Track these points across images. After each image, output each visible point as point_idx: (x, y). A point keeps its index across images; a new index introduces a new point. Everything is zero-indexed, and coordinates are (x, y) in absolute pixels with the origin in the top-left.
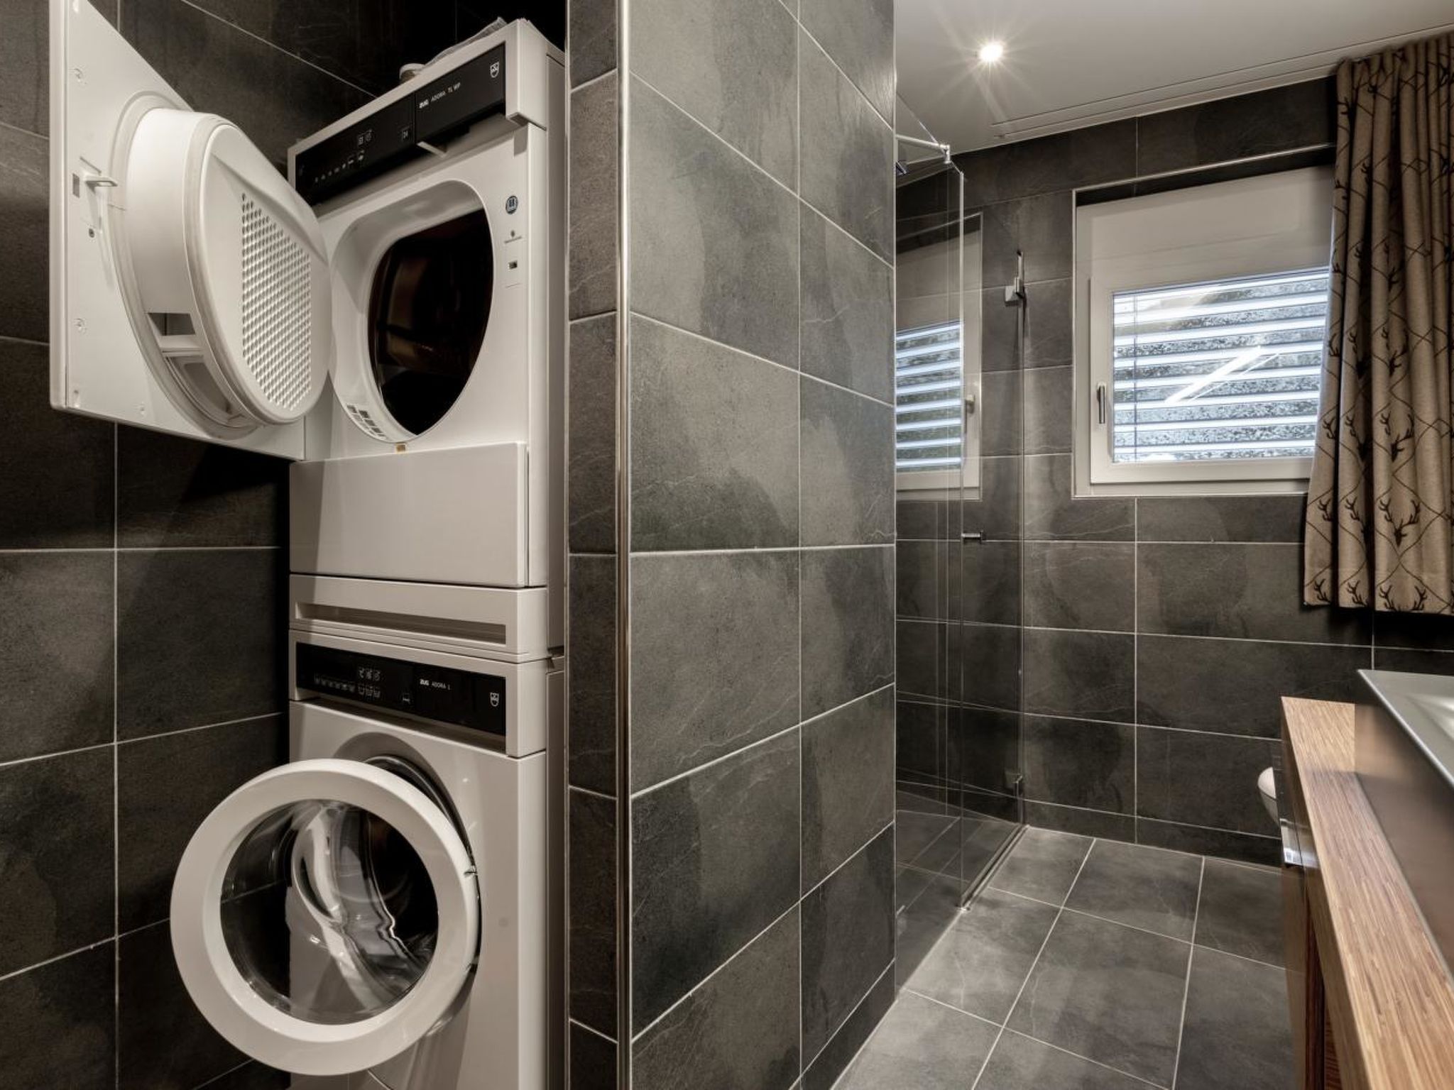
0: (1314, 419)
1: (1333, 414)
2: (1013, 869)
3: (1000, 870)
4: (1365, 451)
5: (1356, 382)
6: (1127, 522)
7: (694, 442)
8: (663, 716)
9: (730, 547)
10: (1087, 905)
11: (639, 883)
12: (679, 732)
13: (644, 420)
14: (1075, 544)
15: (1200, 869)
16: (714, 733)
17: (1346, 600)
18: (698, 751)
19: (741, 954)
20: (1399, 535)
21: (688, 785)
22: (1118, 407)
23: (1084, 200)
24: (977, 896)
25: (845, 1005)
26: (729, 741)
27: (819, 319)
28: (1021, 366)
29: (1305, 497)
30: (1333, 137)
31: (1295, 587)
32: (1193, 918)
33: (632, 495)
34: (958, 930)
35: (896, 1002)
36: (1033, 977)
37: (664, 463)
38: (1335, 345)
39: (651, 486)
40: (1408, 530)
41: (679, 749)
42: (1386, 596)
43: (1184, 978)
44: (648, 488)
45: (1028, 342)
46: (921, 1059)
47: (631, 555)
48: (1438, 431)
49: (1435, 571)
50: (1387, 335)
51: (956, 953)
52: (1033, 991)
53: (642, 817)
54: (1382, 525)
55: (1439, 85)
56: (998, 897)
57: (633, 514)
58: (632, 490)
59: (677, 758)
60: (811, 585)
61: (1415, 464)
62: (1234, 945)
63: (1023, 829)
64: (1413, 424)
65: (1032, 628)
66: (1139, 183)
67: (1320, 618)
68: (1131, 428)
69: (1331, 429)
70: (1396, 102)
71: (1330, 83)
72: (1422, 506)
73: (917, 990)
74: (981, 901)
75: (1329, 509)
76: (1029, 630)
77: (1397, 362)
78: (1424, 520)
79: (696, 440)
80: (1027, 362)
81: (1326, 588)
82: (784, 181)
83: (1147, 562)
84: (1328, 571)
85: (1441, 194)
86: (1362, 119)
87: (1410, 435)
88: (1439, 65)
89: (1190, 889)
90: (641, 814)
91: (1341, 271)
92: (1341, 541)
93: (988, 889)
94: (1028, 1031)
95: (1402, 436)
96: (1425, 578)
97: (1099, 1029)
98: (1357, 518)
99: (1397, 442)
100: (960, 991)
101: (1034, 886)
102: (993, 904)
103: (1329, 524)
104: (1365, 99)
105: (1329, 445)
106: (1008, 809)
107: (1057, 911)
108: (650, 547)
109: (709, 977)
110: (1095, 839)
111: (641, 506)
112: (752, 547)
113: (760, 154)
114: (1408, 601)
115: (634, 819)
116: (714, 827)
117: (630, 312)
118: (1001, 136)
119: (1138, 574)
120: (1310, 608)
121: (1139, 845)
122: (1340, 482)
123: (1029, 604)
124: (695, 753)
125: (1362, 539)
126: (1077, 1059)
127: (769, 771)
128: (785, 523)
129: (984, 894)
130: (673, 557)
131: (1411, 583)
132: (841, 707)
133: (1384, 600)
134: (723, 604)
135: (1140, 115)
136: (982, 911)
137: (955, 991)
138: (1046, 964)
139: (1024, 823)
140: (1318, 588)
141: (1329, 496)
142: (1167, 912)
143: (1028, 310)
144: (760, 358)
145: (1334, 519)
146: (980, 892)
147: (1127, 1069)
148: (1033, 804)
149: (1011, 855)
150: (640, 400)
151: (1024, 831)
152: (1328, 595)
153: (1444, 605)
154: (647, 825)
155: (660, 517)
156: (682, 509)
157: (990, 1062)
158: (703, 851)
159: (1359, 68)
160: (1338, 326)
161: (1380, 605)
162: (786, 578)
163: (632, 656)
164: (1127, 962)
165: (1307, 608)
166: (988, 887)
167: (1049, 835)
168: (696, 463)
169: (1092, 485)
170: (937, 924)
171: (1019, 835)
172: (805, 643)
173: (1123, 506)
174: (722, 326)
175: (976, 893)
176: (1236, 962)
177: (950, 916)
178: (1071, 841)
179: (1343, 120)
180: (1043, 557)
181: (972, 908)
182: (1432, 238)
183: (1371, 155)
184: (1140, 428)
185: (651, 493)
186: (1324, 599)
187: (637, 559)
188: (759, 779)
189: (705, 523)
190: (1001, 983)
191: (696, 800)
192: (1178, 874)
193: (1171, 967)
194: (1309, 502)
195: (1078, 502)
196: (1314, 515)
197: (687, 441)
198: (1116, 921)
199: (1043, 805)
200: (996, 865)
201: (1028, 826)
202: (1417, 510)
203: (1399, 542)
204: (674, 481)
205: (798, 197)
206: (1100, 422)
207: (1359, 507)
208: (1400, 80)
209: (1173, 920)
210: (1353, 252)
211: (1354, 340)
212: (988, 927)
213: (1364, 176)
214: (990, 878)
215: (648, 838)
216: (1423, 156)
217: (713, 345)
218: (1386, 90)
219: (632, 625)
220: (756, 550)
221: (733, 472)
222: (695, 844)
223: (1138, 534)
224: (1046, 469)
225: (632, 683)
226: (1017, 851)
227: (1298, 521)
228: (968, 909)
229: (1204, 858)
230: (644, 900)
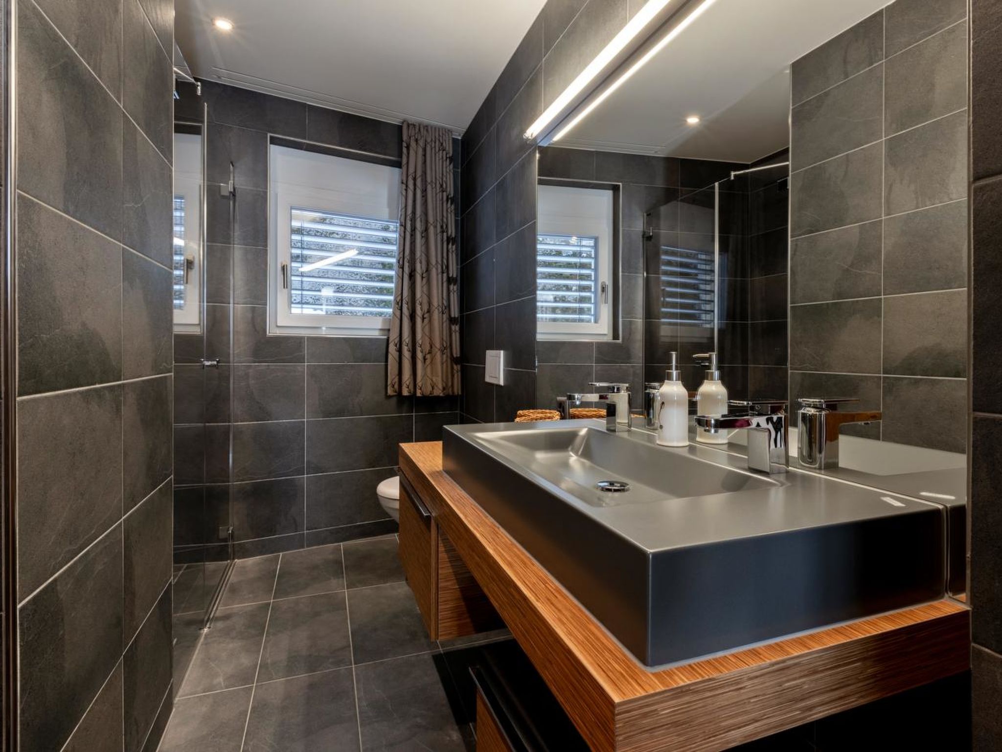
0: (391, 298)
1: (399, 298)
2: (234, 590)
3: (224, 594)
4: (412, 317)
5: (409, 283)
6: (301, 352)
7: (59, 302)
8: (40, 532)
9: (82, 386)
10: (287, 594)
11: (24, 679)
12: (50, 544)
13: (27, 283)
14: (268, 366)
15: (340, 550)
16: (72, 539)
17: (405, 393)
18: (63, 555)
19: (88, 712)
20: (425, 359)
21: (56, 585)
22: (293, 278)
23: (274, 141)
24: (213, 616)
25: (148, 724)
26: (81, 542)
27: (133, 204)
28: (232, 243)
29: (388, 340)
30: (400, 156)
31: (384, 386)
32: (343, 577)
33: (19, 348)
34: (206, 644)
35: (174, 710)
36: (265, 648)
37: (40, 319)
38: (401, 262)
39: (32, 339)
40: (428, 356)
41: (50, 557)
42: (421, 389)
43: (346, 609)
44: (29, 341)
45: (237, 227)
46: (204, 733)
47: (18, 399)
48: (438, 310)
49: (438, 376)
50: (421, 263)
51: (209, 659)
52: (268, 655)
53: (27, 621)
54: (419, 355)
55: (439, 150)
56: (228, 612)
57: (20, 364)
58: (20, 344)
59: (49, 564)
60: (129, 410)
61: (431, 326)
62: (364, 583)
63: (234, 563)
64: (430, 306)
65: (239, 423)
66: (308, 144)
67: (394, 400)
68: (300, 292)
69: (399, 304)
70: (425, 150)
71: (400, 128)
72: (433, 346)
73: (187, 695)
74: (217, 619)
75: (398, 346)
76: (238, 425)
77: (424, 275)
78: (434, 353)
79: (61, 300)
80: (237, 240)
81: (396, 386)
82: (114, 94)
83: (312, 375)
84: (397, 377)
85: (440, 200)
86: (412, 153)
87: (429, 311)
88: (439, 140)
89: (338, 562)
90: (25, 619)
91: (404, 226)
92: (403, 361)
93: (219, 609)
94: (270, 679)
95: (426, 311)
96: (434, 380)
97: (310, 655)
98: (409, 351)
99: (424, 314)
100: (220, 679)
101: (251, 596)
102: (226, 617)
103: (398, 353)
104: (413, 144)
105: (398, 313)
106: (223, 554)
107: (269, 604)
108: (31, 391)
109: (69, 739)
110: (281, 554)
111: (26, 358)
112: (95, 384)
113: (100, 70)
114: (428, 391)
115: (21, 624)
116: (73, 615)
117: (17, 190)
118: (219, 77)
119: (307, 383)
120: (391, 397)
121: (309, 549)
122: (403, 332)
123: (236, 406)
124: (60, 559)
125: (411, 361)
126: (302, 677)
127: (106, 560)
128: (114, 363)
129: (218, 614)
130: (46, 397)
131: (429, 382)
132: (144, 500)
133: (420, 391)
134: (77, 432)
135: (309, 103)
136: (220, 625)
137: (215, 682)
138: (271, 637)
139: (234, 559)
140: (393, 386)
141: (398, 339)
142: (330, 579)
143: (237, 204)
144: (99, 233)
145: (400, 351)
146: (215, 613)
147: (329, 668)
148: (239, 544)
149: (229, 582)
150: (24, 266)
151: (235, 564)
152: (397, 390)
153: (440, 392)
154: (30, 627)
155: (38, 366)
156: (52, 358)
157: (252, 708)
158: (66, 637)
159: (411, 127)
160: (402, 253)
161: (419, 394)
162: (114, 406)
163: (19, 486)
164: (317, 614)
165: (388, 397)
166: (219, 608)
167: (250, 561)
168: (61, 319)
169: (277, 326)
170: (189, 647)
171: (231, 568)
172: (126, 454)
173: (298, 342)
174: (77, 206)
175: (211, 616)
176: (367, 590)
177: (196, 638)
178: (266, 560)
179: (405, 150)
180: (247, 375)
181: (212, 626)
182: (437, 220)
183: (415, 172)
184: (305, 293)
185: (32, 346)
186: (396, 392)
187: (22, 402)
188: (100, 568)
189: (66, 367)
190: (245, 660)
191: (61, 596)
192: (331, 557)
193: (337, 606)
194: (390, 341)
195: (271, 338)
196: (392, 349)
197: (55, 301)
198: (305, 595)
199: (247, 543)
200: (221, 593)
201: (236, 560)
202: (431, 347)
203: (425, 362)
204: (46, 334)
205: (122, 107)
206: (284, 287)
207: (410, 345)
208: (426, 141)
209: (334, 582)
210: (408, 218)
211: (409, 262)
212: (227, 633)
213: (412, 181)
214: (219, 603)
215: (30, 638)
216: (434, 181)
217: (72, 221)
218: (421, 143)
219: (19, 459)
220: (98, 386)
221: (84, 324)
222: (61, 632)
223: (307, 359)
224: (250, 315)
225: (19, 509)
226: (233, 577)
227: (384, 351)
228: (209, 628)
229: (341, 543)
230: (28, 692)
